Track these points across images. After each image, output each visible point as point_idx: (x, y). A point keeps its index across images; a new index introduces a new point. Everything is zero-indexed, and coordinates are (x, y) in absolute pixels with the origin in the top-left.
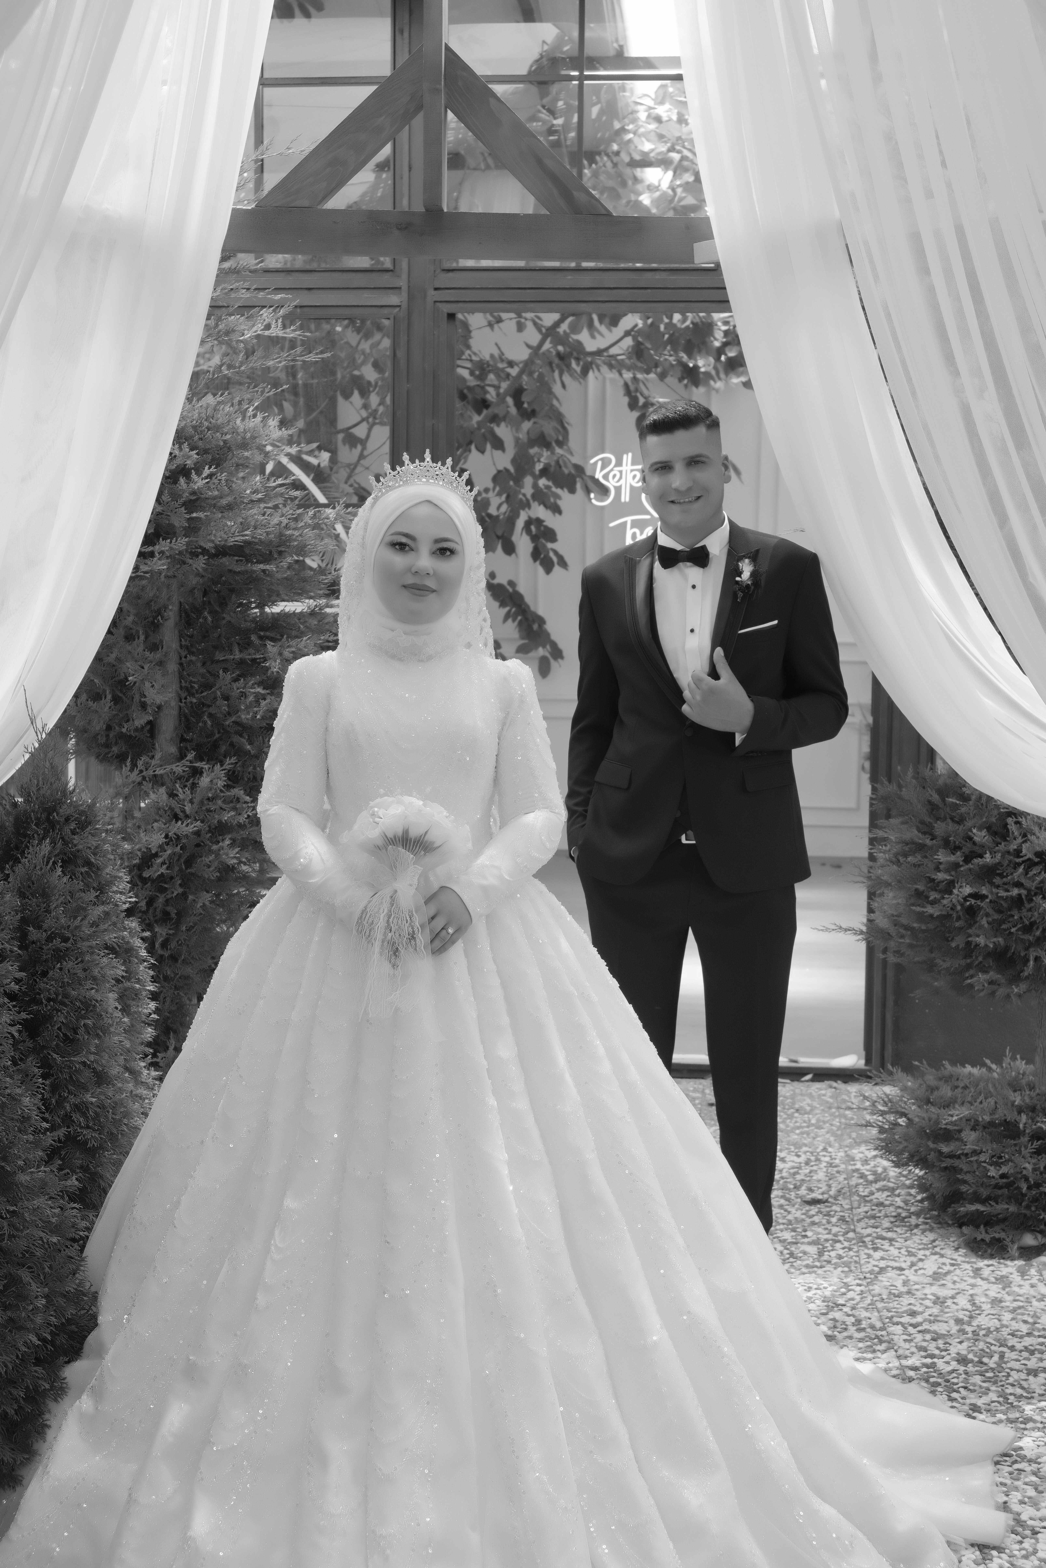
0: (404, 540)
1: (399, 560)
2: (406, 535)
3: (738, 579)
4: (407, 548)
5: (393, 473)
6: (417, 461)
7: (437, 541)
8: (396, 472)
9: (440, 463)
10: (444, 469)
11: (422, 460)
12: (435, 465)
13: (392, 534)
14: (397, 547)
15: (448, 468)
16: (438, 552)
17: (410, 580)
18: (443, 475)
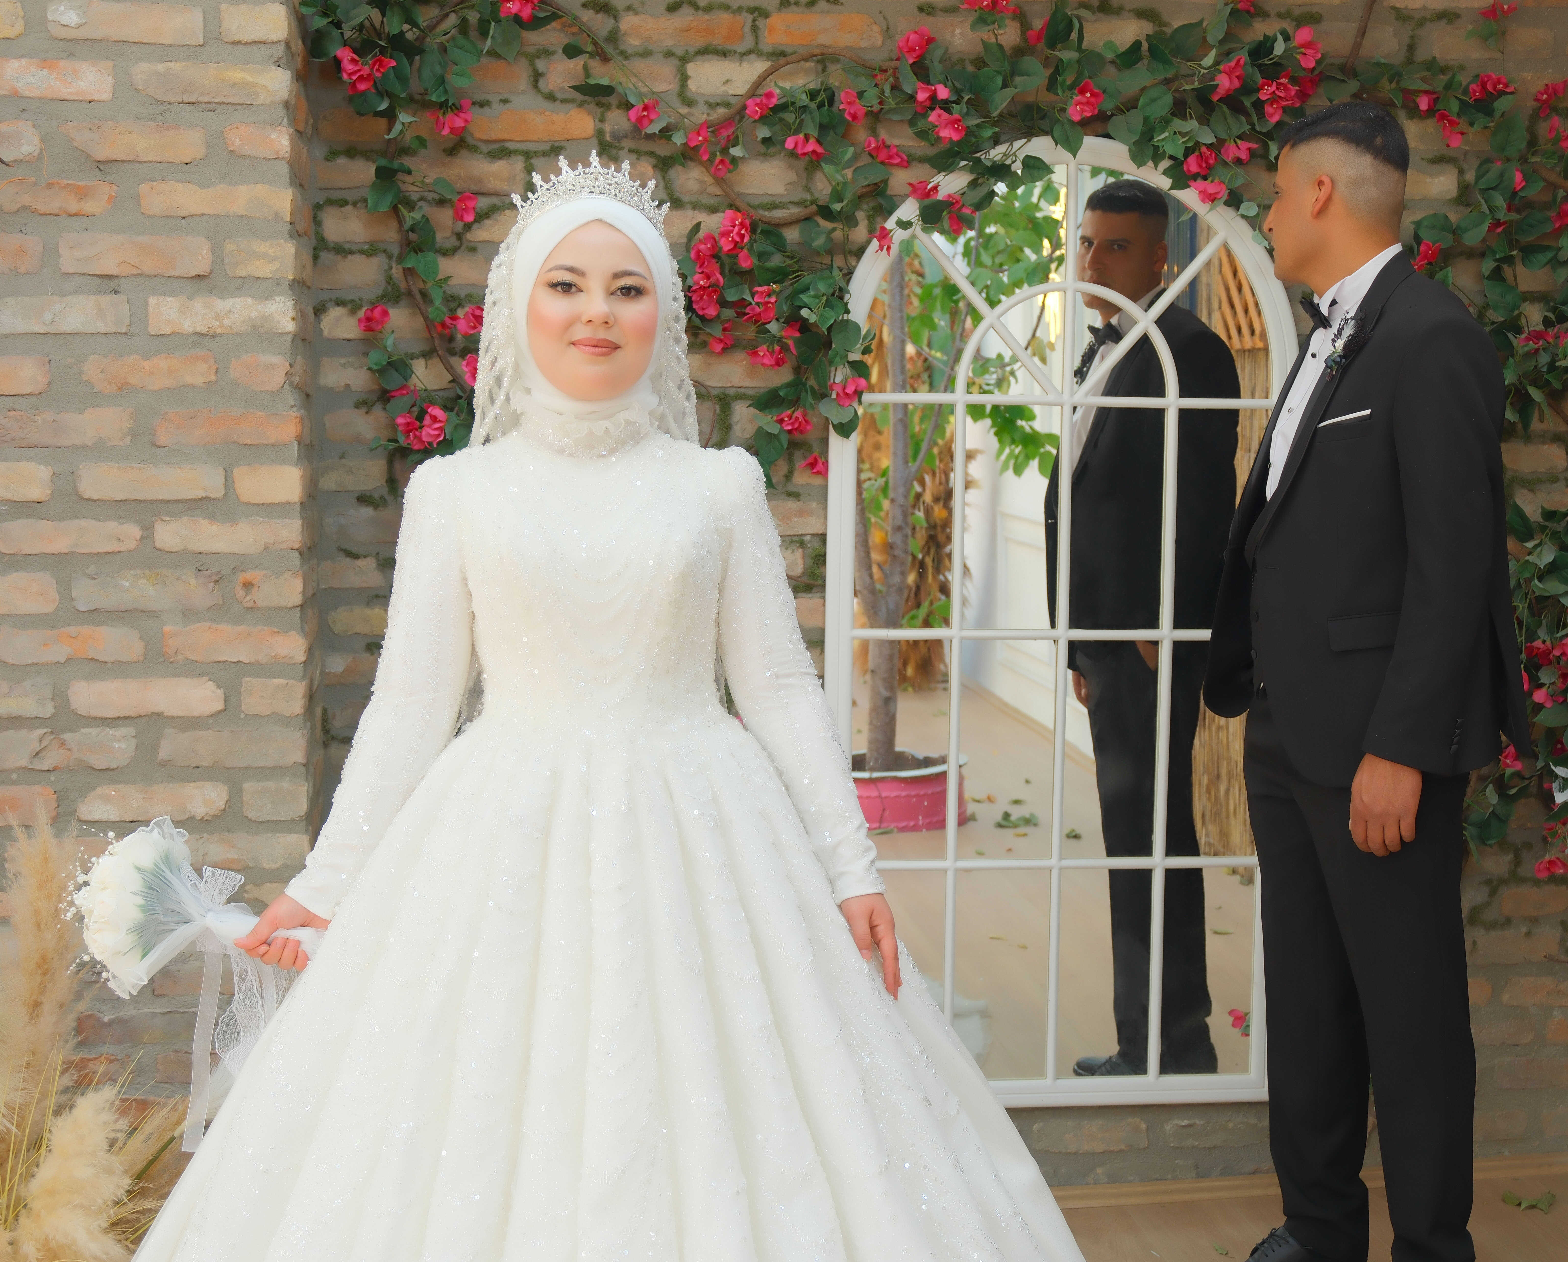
0: (567, 277)
1: (559, 304)
2: (571, 270)
4: (574, 289)
5: (546, 186)
6: (580, 167)
7: (617, 276)
8: (551, 184)
9: (612, 168)
10: (619, 177)
11: (587, 165)
12: (606, 171)
13: (551, 270)
14: (559, 288)
15: (624, 175)
16: (619, 293)
17: (581, 333)
18: (618, 184)
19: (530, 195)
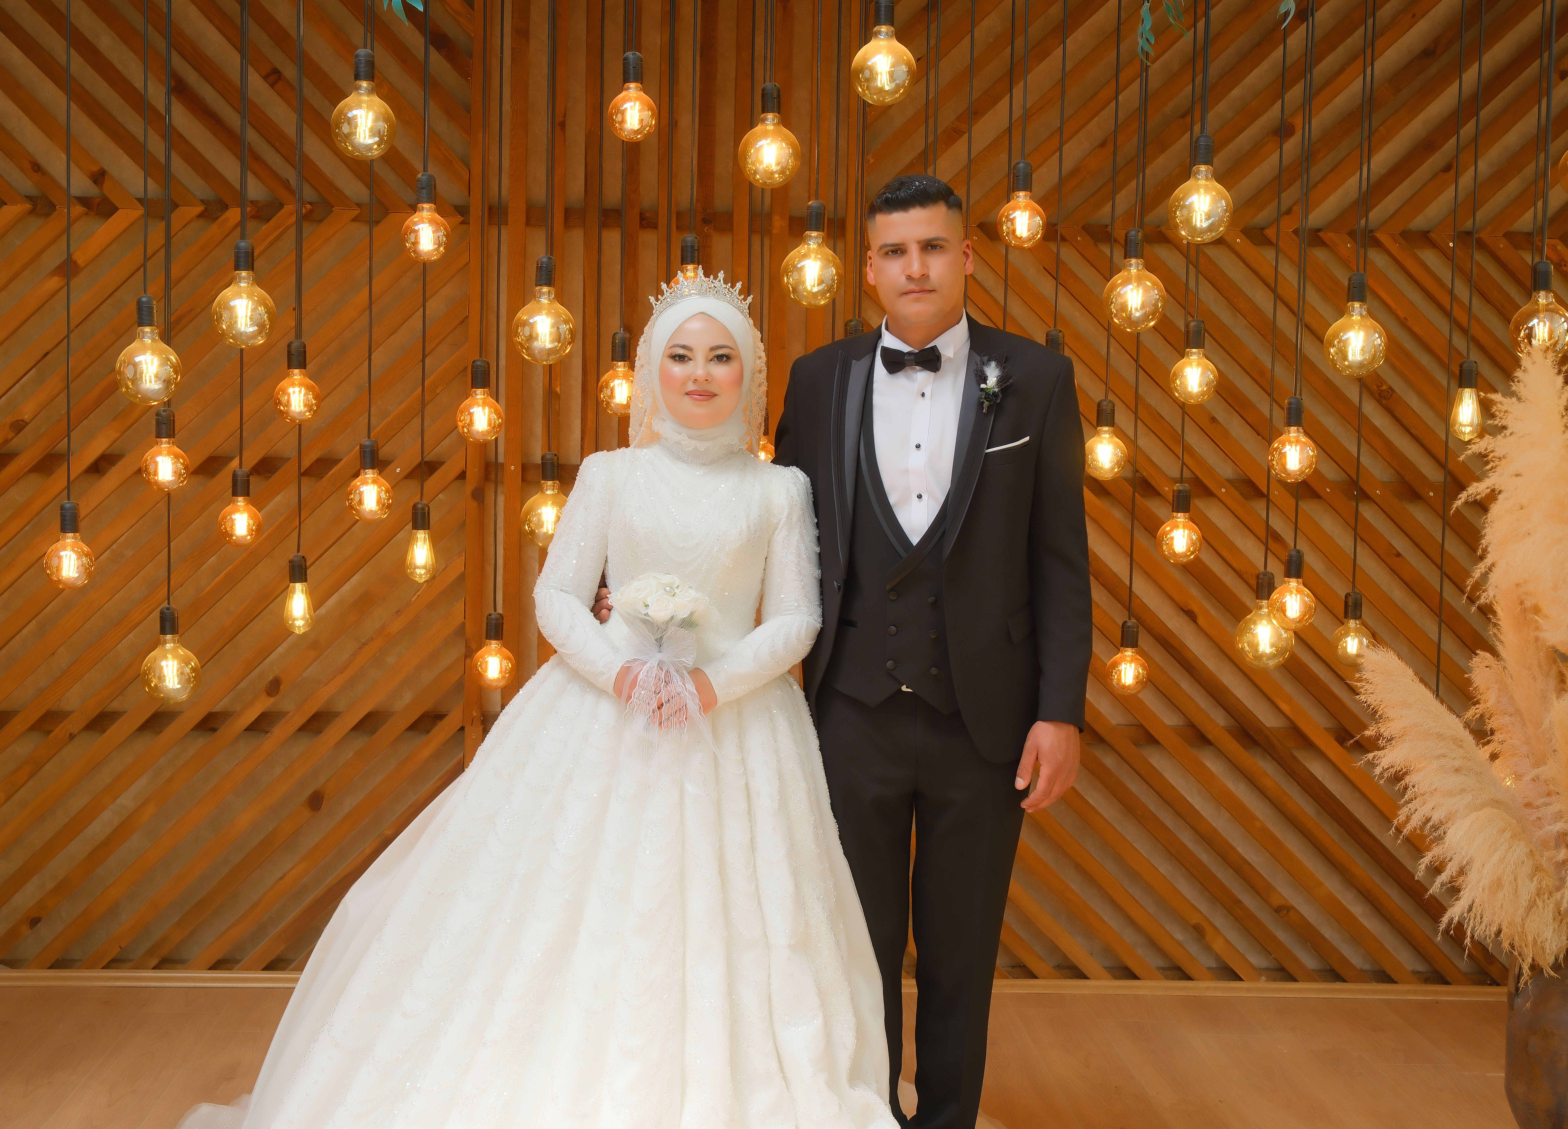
0: (681, 352)
1: (677, 369)
2: (684, 347)
3: (983, 386)
4: (686, 359)
5: (670, 291)
7: (713, 349)
8: (673, 289)
9: (712, 277)
10: (716, 282)
11: (695, 276)
12: (707, 279)
13: (671, 348)
14: (677, 358)
15: (720, 281)
16: (716, 359)
17: (691, 387)
18: (716, 287)
19: (659, 297)
